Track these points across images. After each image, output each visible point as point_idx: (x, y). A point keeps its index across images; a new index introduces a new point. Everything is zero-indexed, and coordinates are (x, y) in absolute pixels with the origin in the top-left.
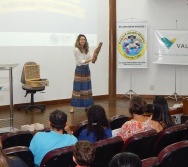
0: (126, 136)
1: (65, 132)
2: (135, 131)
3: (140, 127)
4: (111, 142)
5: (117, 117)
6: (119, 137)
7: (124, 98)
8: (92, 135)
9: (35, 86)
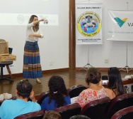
0: (83, 103)
1: (30, 100)
2: (91, 99)
3: (95, 95)
4: (70, 108)
5: (76, 87)
6: (77, 104)
7: (82, 70)
8: (53, 102)
9: (4, 60)
